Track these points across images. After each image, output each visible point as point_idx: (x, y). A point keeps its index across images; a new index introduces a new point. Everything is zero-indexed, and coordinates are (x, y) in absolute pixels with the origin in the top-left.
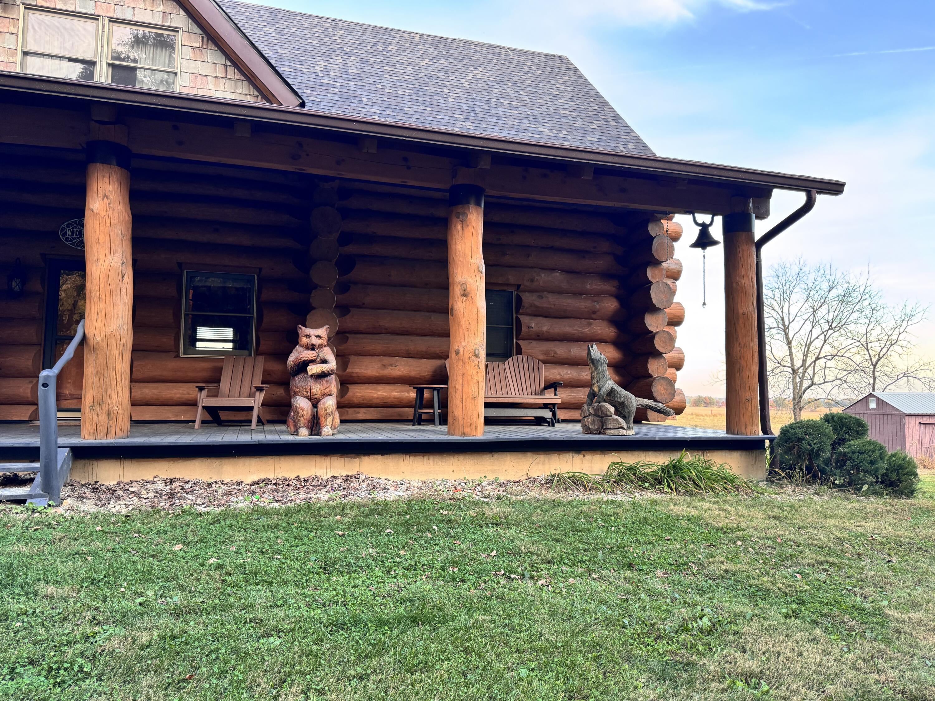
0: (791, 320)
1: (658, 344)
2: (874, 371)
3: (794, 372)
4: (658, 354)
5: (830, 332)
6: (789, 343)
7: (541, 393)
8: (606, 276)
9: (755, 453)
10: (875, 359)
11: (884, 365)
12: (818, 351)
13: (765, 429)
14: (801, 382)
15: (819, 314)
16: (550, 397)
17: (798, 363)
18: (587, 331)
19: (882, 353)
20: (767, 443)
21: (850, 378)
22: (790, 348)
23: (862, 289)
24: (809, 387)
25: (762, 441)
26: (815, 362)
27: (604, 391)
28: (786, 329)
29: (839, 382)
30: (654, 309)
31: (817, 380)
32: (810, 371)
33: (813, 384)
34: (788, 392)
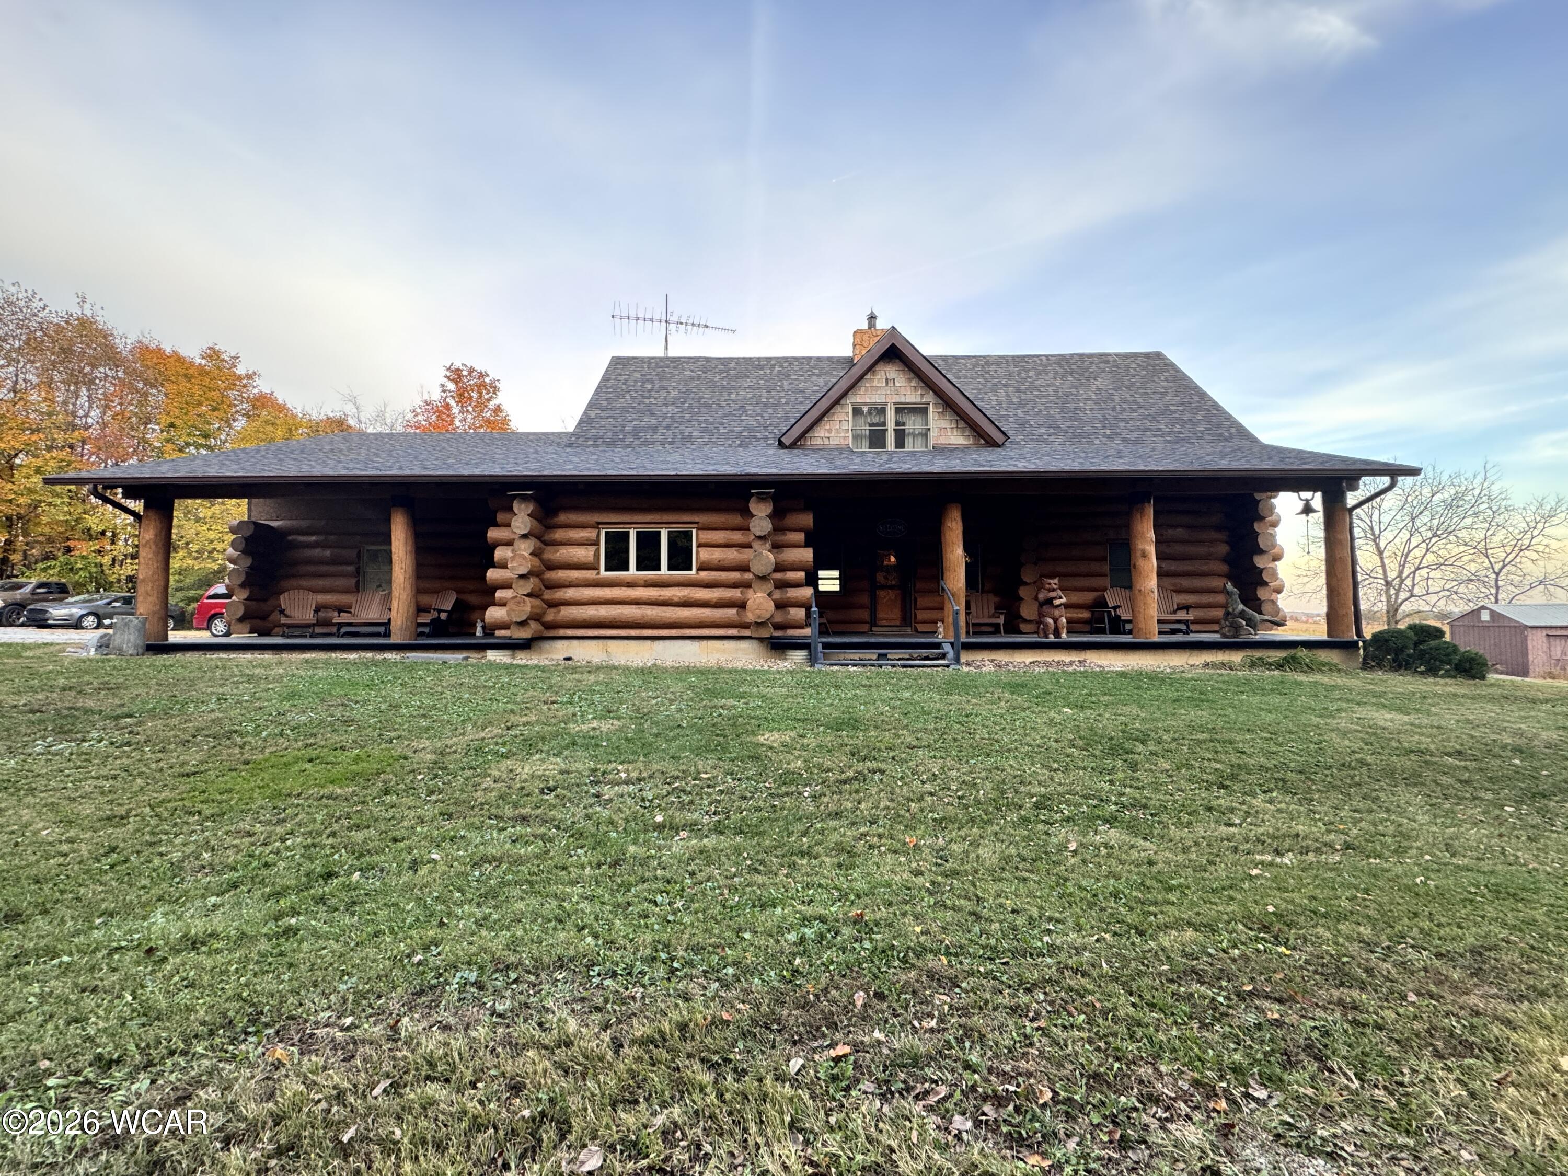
0: (1383, 528)
1: (1265, 577)
2: (1497, 580)
3: (1388, 584)
4: (1265, 584)
5: (1434, 540)
6: (1380, 553)
7: (1175, 612)
8: (1218, 528)
9: (1351, 650)
10: (1497, 567)
11: (1509, 572)
12: (1418, 561)
13: (1359, 633)
14: (1397, 595)
15: (1418, 523)
16: (1182, 615)
17: (1392, 575)
18: (1205, 568)
19: (1508, 560)
20: (1361, 644)
21: (1462, 589)
22: (1382, 559)
23: (1477, 492)
24: (1407, 599)
25: (1357, 642)
26: (1414, 572)
27: (1237, 611)
28: (1376, 539)
29: (1448, 593)
30: (1261, 552)
31: (1417, 591)
32: (1408, 582)
33: (1412, 596)
34: (1380, 604)
